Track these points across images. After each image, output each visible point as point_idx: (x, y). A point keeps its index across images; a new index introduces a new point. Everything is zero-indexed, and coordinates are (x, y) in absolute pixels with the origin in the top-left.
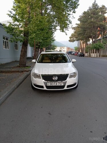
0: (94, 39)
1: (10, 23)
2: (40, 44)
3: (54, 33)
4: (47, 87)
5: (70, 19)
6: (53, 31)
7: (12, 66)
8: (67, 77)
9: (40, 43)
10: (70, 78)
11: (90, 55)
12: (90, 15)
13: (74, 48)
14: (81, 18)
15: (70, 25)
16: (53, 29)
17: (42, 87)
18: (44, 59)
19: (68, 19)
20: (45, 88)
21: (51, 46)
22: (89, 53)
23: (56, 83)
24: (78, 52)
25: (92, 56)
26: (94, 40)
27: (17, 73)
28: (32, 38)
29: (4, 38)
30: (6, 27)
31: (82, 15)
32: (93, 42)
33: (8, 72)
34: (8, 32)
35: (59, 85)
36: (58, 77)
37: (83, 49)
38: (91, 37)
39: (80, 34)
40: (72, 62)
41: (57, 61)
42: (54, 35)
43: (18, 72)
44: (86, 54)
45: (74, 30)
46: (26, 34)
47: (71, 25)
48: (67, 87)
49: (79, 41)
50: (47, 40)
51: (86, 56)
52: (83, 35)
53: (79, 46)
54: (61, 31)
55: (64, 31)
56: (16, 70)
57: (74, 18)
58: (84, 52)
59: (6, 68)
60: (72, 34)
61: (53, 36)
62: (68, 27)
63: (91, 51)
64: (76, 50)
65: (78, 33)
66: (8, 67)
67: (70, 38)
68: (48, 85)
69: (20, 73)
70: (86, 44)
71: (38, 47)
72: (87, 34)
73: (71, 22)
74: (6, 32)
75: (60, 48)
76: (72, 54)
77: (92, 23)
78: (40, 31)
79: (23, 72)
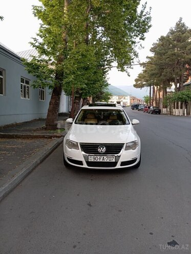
0: (178, 84)
1: (34, 57)
2: (81, 92)
3: (108, 73)
5: (136, 49)
6: (105, 69)
7: (35, 128)
8: (122, 148)
9: (82, 89)
10: (125, 150)
11: (171, 112)
12: (171, 43)
13: (143, 99)
14: (156, 48)
15: (135, 60)
16: (106, 66)
17: (81, 163)
18: (86, 118)
19: (133, 49)
20: (85, 166)
21: (102, 93)
22: (170, 109)
23: (102, 157)
24: (151, 105)
25: (174, 114)
26: (178, 86)
27: (41, 140)
28: (69, 83)
29: (22, 81)
30: (28, 64)
31: (157, 42)
32: (177, 89)
33: (28, 137)
34: (29, 72)
35: (108, 161)
36: (106, 148)
37: (158, 101)
38: (173, 80)
39: (153, 75)
40: (132, 124)
42: (108, 76)
43: (43, 137)
44: (164, 110)
45: (144, 67)
46: (60, 75)
47: (137, 59)
48: (121, 165)
49: (152, 87)
50: (95, 84)
51: (164, 114)
52: (159, 77)
53: (152, 96)
54: (120, 69)
56: (40, 134)
57: (143, 48)
58: (161, 106)
59: (23, 131)
60: (139, 75)
61: (105, 78)
62: (133, 62)
63: (173, 105)
64: (147, 102)
65: (150, 73)
66: (28, 128)
67: (136, 80)
68: (89, 161)
69: (46, 140)
70: (164, 92)
71: (78, 96)
72: (165, 76)
73: (137, 55)
74: (27, 72)
75: (119, 98)
76: (140, 108)
77: (174, 57)
78: (82, 70)
79: (51, 138)
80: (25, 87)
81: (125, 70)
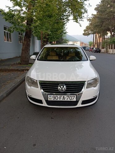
0: (113, 33)
1: (9, 7)
2: (48, 37)
3: (66, 24)
4: (48, 102)
5: (86, 7)
6: (64, 22)
9: (48, 35)
10: (87, 88)
11: (107, 51)
12: (109, 4)
13: (88, 43)
14: (99, 8)
16: (65, 20)
17: (40, 102)
18: (49, 55)
19: (84, 6)
21: (62, 39)
22: (107, 49)
23: (63, 96)
24: (94, 47)
25: (109, 52)
26: (113, 34)
27: (16, 73)
28: (36, 27)
30: (5, 14)
31: (100, 4)
32: (112, 36)
34: (6, 20)
35: (69, 100)
36: (66, 86)
37: (99, 44)
38: (109, 30)
39: (96, 26)
40: (90, 60)
41: (68, 58)
42: (66, 27)
44: (103, 50)
45: (90, 22)
47: (87, 14)
48: (82, 104)
49: (95, 35)
50: (57, 32)
51: (102, 53)
52: (101, 27)
53: (94, 41)
54: (74, 21)
55: (78, 21)
56: (15, 68)
57: (91, 6)
58: (100, 48)
60: (87, 27)
61: (64, 28)
62: (83, 16)
63: (109, 47)
64: (90, 45)
65: (95, 25)
67: (85, 31)
68: (49, 100)
69: (19, 73)
70: (103, 38)
71: (46, 40)
72: (105, 26)
73: (87, 11)
75: (73, 43)
76: (86, 49)
77: (111, 14)
78: (47, 18)
79: (23, 71)
80: (7, 33)
81: (78, 22)
